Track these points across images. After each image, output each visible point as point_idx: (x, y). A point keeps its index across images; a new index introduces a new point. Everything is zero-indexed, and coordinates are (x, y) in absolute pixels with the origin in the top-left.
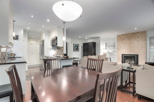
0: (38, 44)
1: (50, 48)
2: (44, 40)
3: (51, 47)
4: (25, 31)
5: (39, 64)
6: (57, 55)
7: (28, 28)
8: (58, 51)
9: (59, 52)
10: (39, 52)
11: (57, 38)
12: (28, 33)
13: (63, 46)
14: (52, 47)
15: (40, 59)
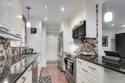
0: (56, 39)
1: (71, 42)
2: (63, 32)
3: (72, 40)
4: (43, 24)
5: (57, 59)
6: (81, 51)
7: (46, 19)
8: (83, 45)
9: (84, 47)
10: (57, 47)
11: (85, 22)
12: (47, 26)
13: (96, 37)
14: (74, 40)
15: (58, 55)
